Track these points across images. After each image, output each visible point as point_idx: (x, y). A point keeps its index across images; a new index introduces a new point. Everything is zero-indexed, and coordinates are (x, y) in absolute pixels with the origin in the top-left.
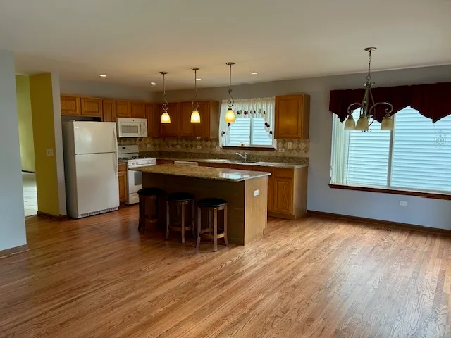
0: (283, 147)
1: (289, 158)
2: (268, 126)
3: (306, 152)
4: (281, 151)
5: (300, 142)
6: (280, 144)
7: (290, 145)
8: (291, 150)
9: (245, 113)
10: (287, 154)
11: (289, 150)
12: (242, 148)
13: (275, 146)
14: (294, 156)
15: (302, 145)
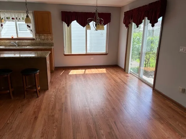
0: (39, 38)
1: (43, 43)
2: (29, 27)
3: (52, 40)
4: (38, 40)
5: (48, 36)
6: (37, 36)
7: (43, 37)
8: (44, 40)
9: (13, 19)
10: (42, 42)
11: (43, 39)
12: (12, 39)
13: (34, 38)
14: (46, 42)
15: (50, 37)
